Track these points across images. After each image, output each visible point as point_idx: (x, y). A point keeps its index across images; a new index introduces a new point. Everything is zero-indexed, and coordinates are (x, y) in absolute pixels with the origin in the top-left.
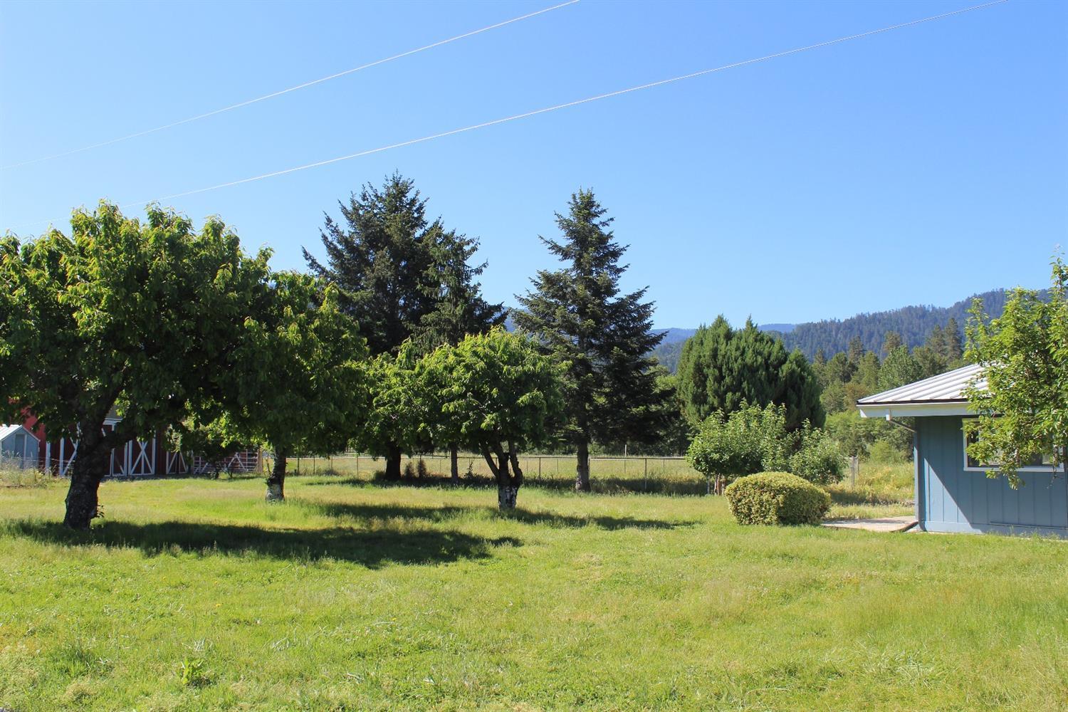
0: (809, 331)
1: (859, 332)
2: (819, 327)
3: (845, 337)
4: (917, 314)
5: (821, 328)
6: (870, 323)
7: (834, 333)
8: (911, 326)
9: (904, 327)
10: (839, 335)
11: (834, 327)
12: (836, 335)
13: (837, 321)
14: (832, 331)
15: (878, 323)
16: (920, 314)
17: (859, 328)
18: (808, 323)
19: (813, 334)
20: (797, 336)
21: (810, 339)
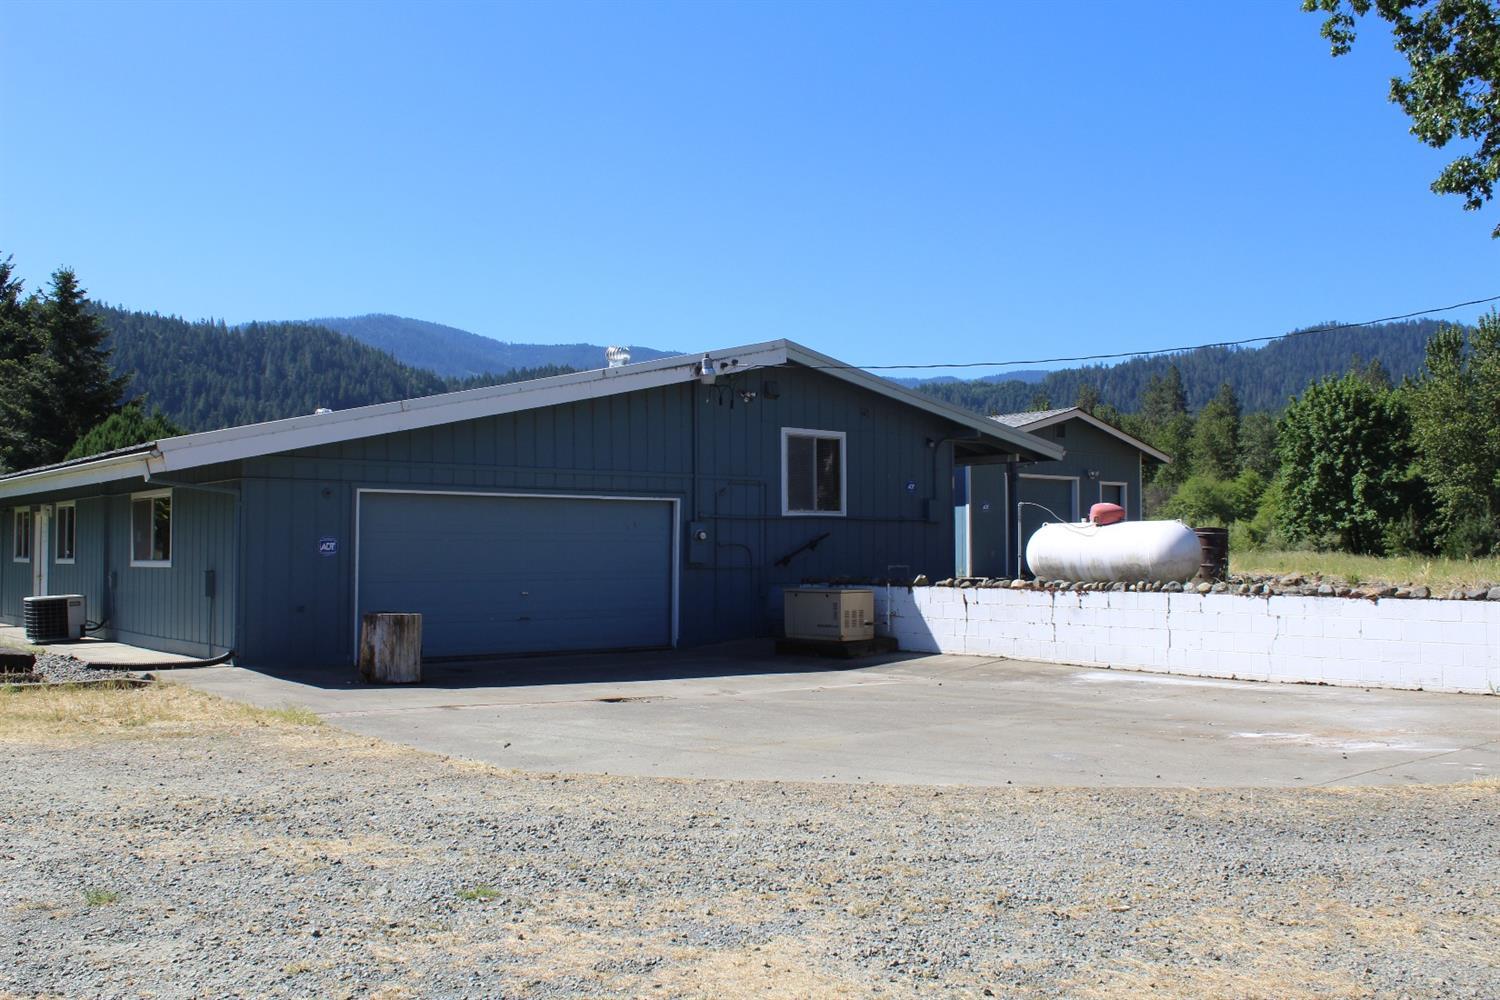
0: (1064, 381)
1: (1134, 383)
2: (1078, 376)
3: (1114, 389)
4: (1215, 358)
5: (1082, 376)
6: (1150, 369)
7: (1098, 383)
8: (1205, 374)
9: (1196, 376)
10: (1106, 387)
11: (1099, 375)
12: (1102, 387)
13: (1104, 367)
14: (1096, 380)
15: (1160, 370)
16: (1218, 357)
17: (1134, 376)
18: (1065, 370)
19: (1069, 385)
20: (1047, 387)
21: (1065, 392)
